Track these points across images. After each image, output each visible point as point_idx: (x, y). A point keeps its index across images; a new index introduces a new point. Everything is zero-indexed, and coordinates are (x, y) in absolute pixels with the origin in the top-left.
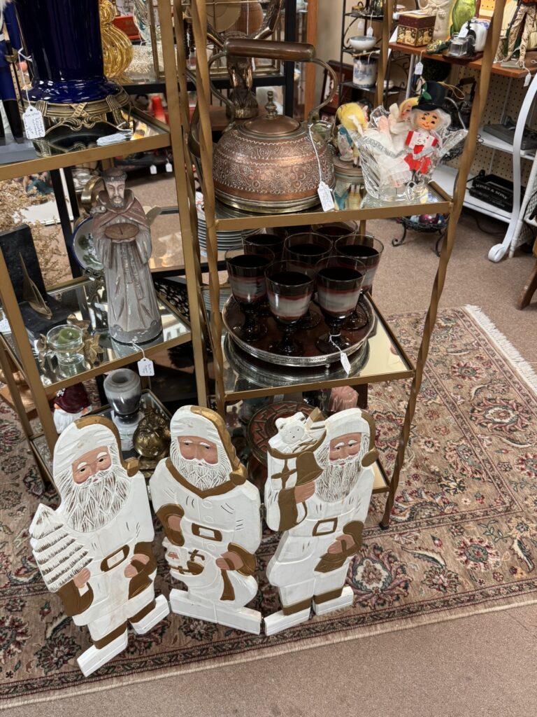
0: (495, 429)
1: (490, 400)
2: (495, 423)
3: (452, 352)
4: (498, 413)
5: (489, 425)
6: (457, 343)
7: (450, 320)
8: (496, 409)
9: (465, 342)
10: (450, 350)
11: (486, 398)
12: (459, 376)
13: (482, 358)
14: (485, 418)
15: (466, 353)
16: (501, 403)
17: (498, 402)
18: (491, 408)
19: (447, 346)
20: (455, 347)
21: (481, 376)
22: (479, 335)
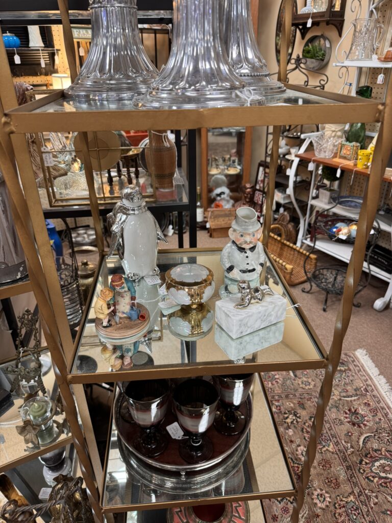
0: (381, 484)
1: (376, 451)
2: (381, 478)
3: (344, 397)
4: (382, 467)
5: (376, 479)
6: (349, 388)
7: (343, 364)
8: (382, 462)
9: (355, 387)
10: (342, 394)
11: (372, 448)
12: (349, 422)
13: (369, 404)
14: (372, 471)
15: (356, 398)
16: (385, 455)
17: (383, 454)
18: (377, 460)
19: (340, 390)
20: (347, 391)
21: (368, 424)
22: (367, 380)
